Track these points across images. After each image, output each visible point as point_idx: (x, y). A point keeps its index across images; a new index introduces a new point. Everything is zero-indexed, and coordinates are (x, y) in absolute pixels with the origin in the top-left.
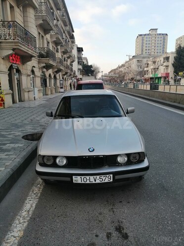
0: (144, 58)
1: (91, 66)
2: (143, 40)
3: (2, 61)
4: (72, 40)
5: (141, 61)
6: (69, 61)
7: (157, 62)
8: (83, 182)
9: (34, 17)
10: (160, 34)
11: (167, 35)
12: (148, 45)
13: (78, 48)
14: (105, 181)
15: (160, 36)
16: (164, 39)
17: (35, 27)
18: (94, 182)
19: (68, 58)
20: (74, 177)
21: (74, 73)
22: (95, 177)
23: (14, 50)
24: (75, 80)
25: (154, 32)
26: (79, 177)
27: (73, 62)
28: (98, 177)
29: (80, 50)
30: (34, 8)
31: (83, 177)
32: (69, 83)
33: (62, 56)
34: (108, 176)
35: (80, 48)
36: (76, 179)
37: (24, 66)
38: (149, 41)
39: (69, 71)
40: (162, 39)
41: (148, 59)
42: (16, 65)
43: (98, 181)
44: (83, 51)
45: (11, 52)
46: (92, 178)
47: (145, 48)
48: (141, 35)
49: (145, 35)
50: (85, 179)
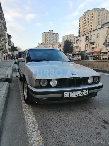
0: (47, 45)
1: (16, 47)
2: (46, 35)
4: (5, 29)
5: (46, 46)
6: (3, 42)
7: (55, 47)
8: (71, 96)
10: (55, 33)
11: (58, 34)
12: (48, 38)
13: (8, 35)
14: (84, 95)
15: (55, 34)
16: (57, 36)
18: (78, 96)
20: (64, 93)
21: (7, 50)
22: (78, 92)
24: (7, 55)
25: (51, 32)
26: (68, 93)
28: (80, 92)
29: (10, 36)
31: (71, 93)
32: (3, 56)
34: (85, 91)
35: (9, 35)
36: (66, 95)
38: (49, 36)
39: (4, 48)
40: (56, 36)
41: (49, 45)
43: (80, 95)
44: (11, 37)
46: (76, 92)
47: (47, 40)
48: (45, 32)
49: (47, 33)
50: (72, 94)
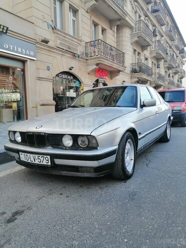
3: (88, 75)
6: (177, 77)
8: (26, 161)
9: (129, 36)
14: (43, 163)
17: (130, 45)
19: (175, 73)
20: (20, 153)
22: (34, 156)
23: (97, 65)
27: (182, 78)
30: (131, 28)
31: (25, 154)
33: (166, 72)
34: (45, 156)
37: (112, 81)
42: (103, 80)
43: (37, 162)
45: (95, 67)
